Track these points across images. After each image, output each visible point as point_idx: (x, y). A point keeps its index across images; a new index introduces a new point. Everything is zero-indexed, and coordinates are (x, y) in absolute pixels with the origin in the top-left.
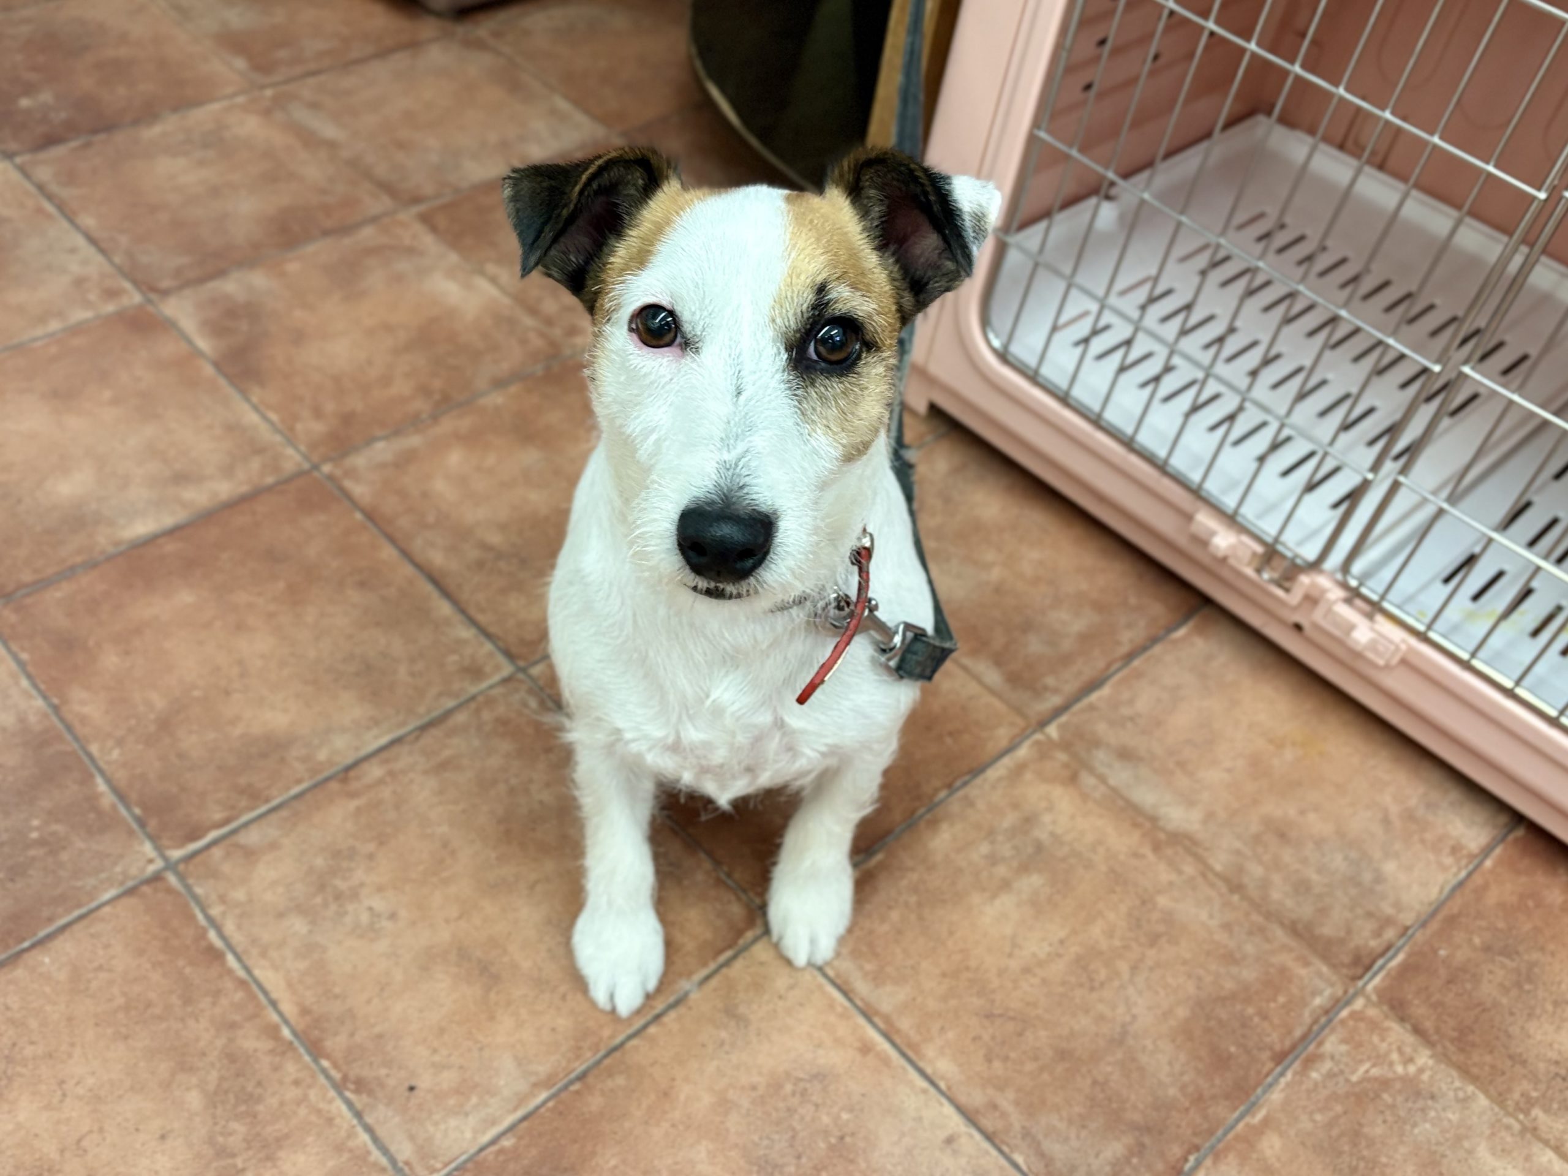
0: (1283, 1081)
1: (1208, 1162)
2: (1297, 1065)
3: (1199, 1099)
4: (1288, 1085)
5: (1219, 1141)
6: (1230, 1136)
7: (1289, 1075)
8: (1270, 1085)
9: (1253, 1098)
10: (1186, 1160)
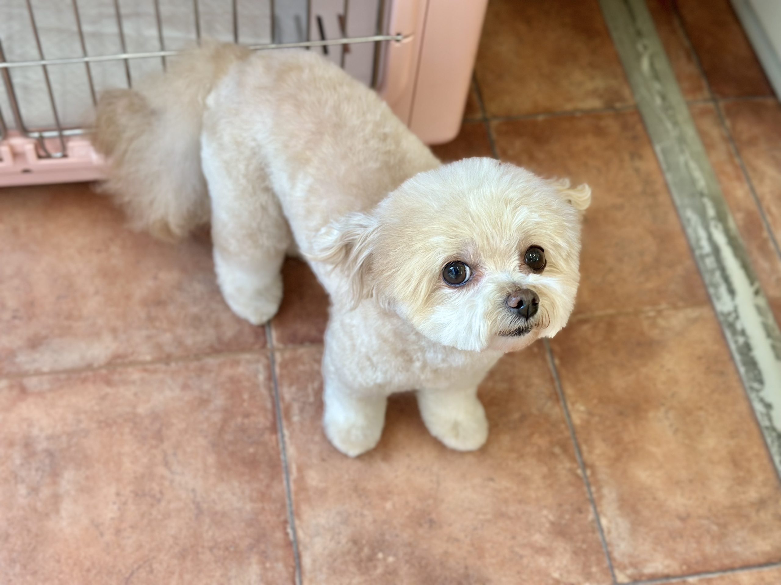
0: (287, 439)
1: (297, 522)
2: (284, 423)
3: (263, 497)
4: (291, 438)
5: (291, 505)
6: (293, 497)
7: (286, 432)
8: (284, 448)
9: (283, 465)
10: (287, 534)
